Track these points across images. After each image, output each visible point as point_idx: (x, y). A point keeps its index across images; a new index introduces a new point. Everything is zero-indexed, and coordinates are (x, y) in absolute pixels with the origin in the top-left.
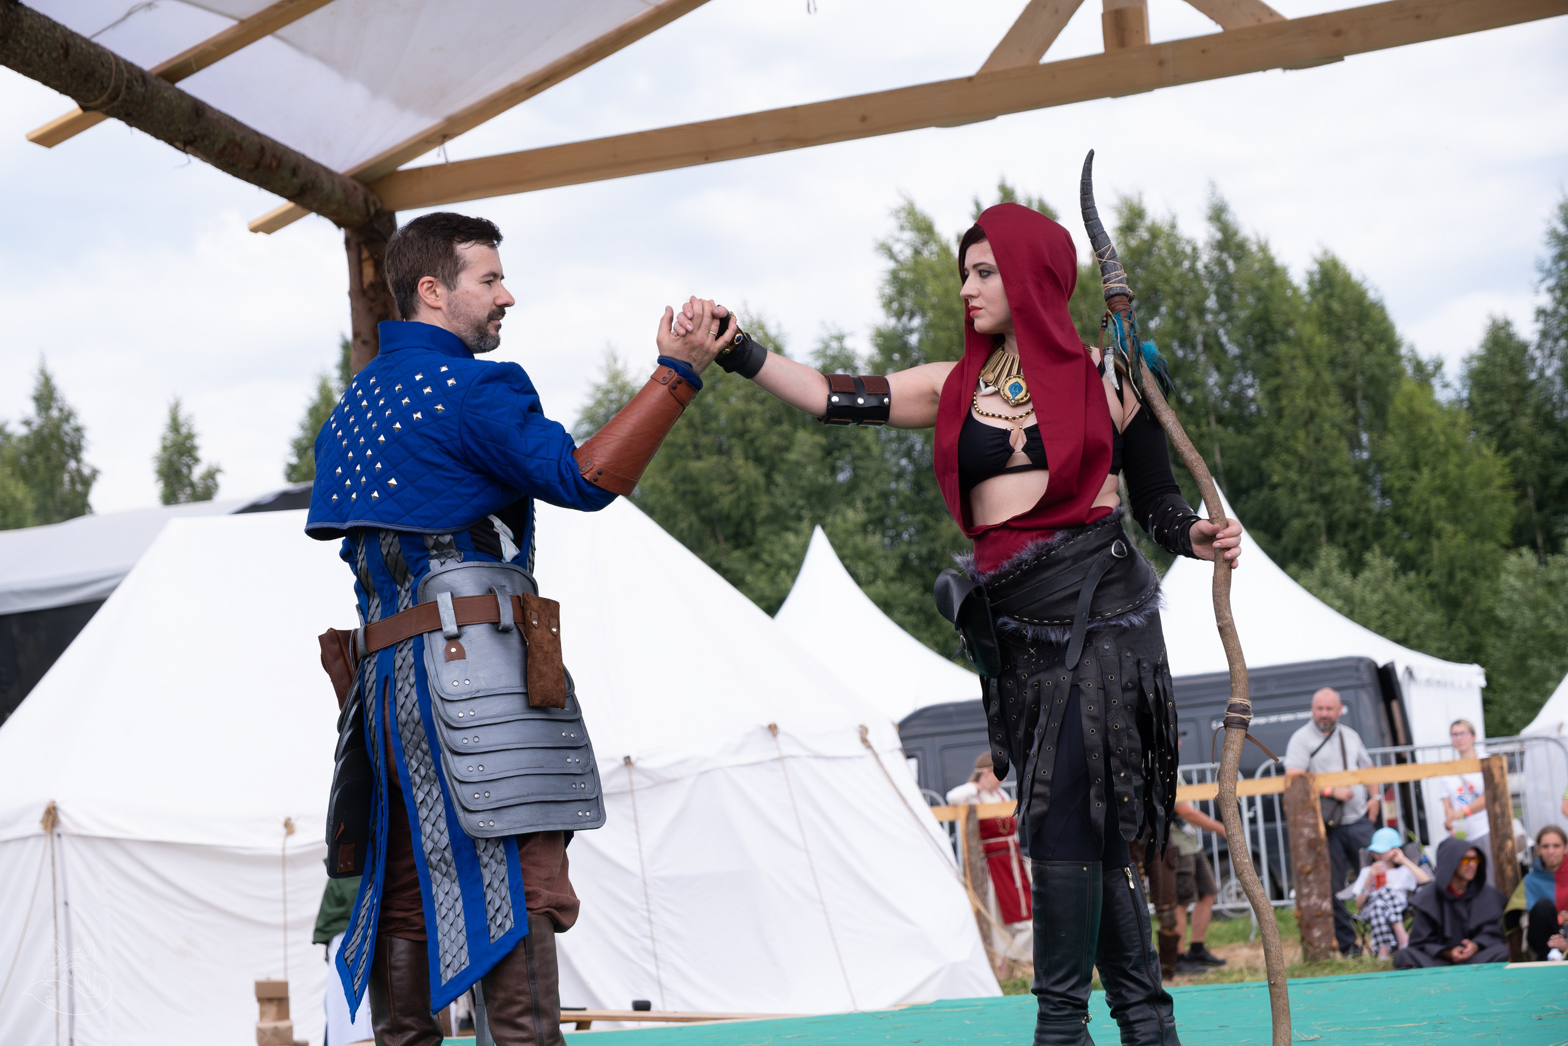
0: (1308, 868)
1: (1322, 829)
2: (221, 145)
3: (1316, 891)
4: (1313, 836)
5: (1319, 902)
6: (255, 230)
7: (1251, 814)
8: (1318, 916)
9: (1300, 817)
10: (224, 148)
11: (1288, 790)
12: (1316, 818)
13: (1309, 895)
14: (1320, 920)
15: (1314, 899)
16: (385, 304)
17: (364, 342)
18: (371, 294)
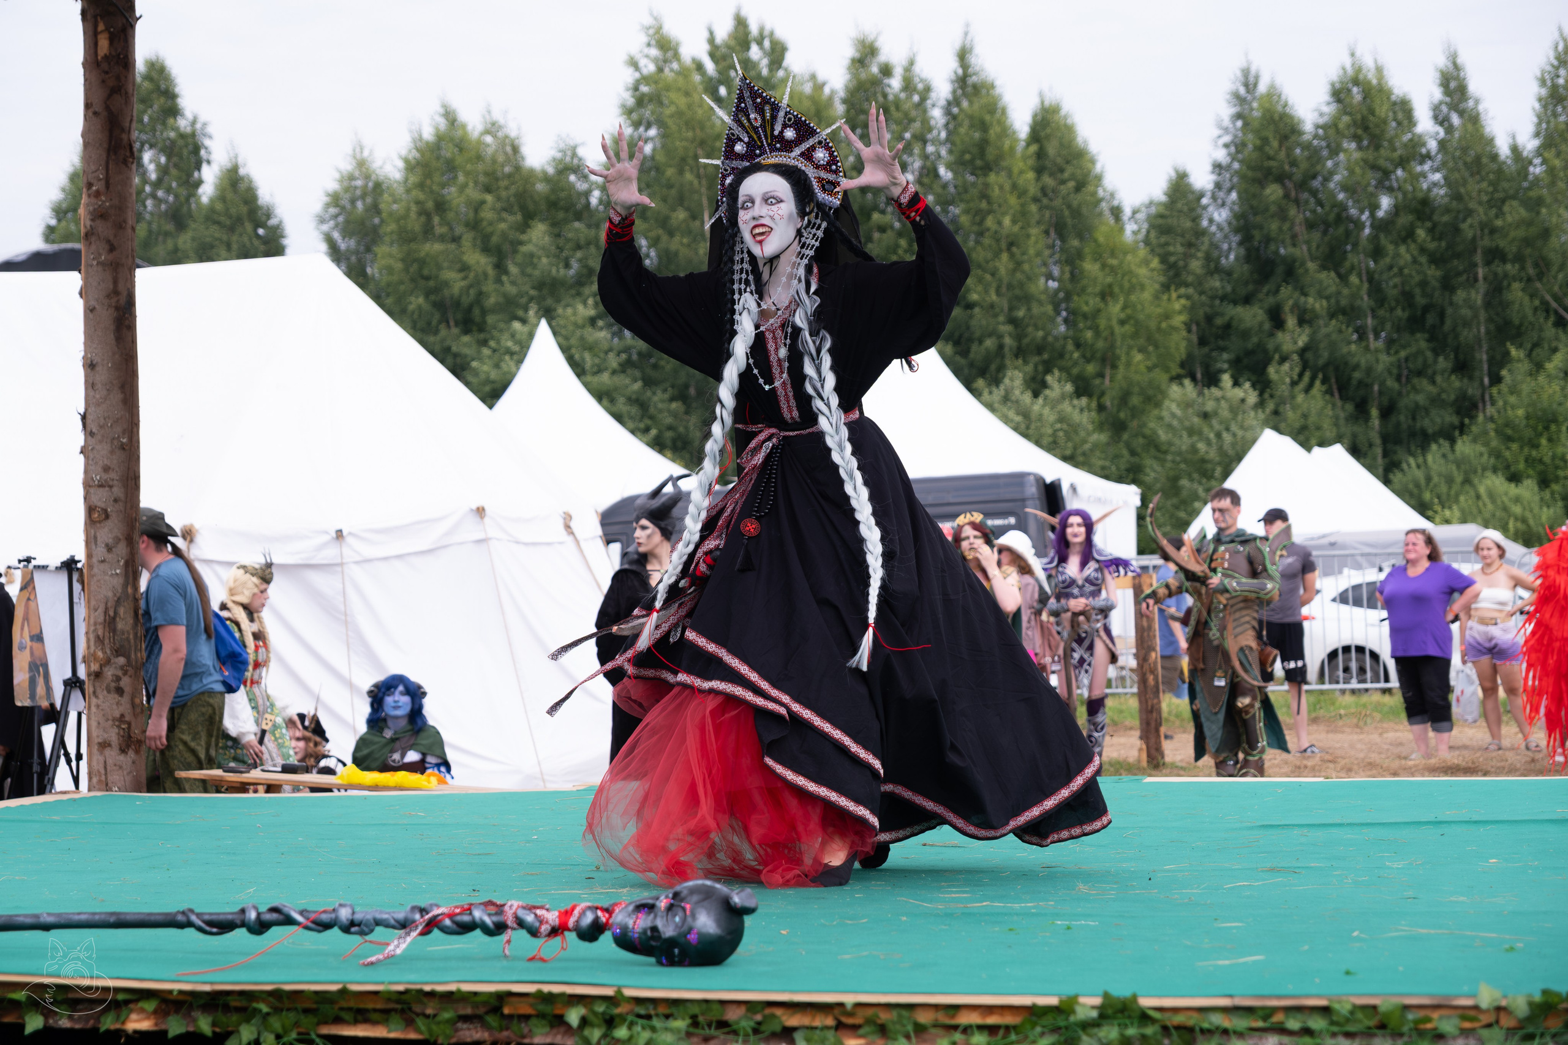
16: (118, 78)
17: (95, 113)
18: (105, 66)
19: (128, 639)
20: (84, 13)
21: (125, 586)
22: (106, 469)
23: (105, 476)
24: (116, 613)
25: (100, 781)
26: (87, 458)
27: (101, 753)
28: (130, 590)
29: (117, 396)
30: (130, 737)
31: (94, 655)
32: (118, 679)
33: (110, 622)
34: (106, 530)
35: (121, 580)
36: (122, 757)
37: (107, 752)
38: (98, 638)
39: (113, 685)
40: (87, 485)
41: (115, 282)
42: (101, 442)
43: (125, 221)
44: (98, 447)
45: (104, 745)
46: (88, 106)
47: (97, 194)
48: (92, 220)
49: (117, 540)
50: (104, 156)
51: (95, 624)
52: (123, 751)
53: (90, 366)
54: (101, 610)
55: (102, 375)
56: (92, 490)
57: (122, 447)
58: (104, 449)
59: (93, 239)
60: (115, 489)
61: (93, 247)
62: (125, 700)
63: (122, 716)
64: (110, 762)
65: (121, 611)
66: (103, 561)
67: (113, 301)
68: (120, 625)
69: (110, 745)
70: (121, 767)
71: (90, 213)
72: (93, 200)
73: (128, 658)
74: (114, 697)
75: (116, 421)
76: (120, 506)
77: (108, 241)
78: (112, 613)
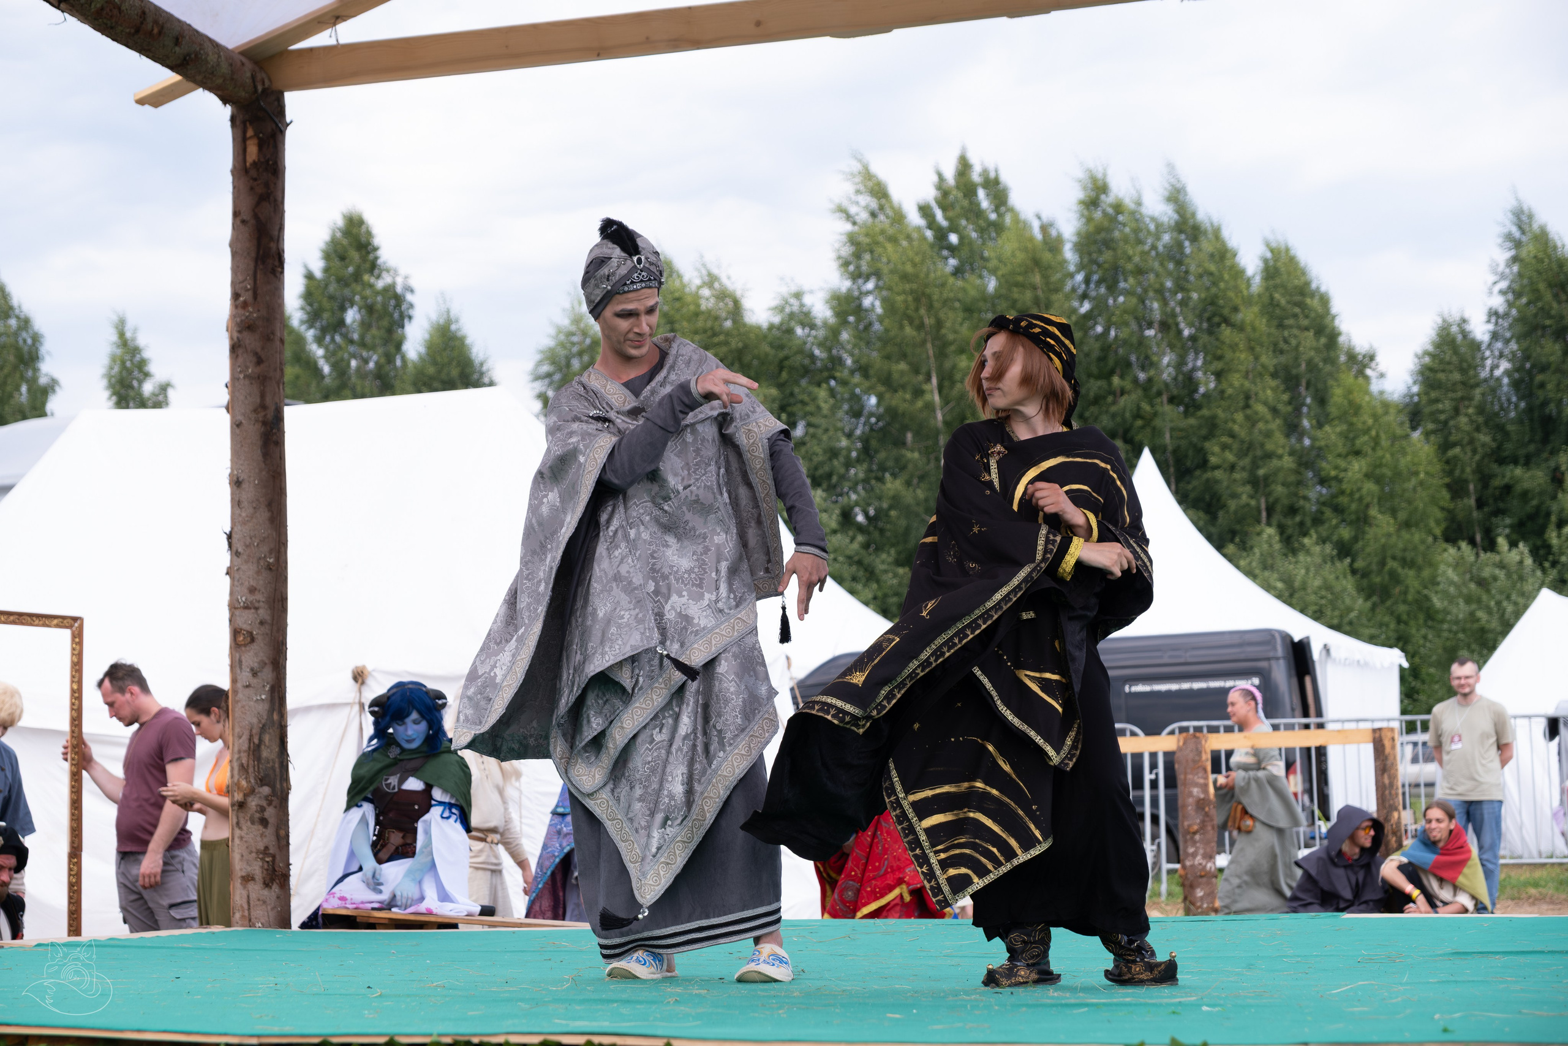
0: (1196, 827)
1: (1212, 790)
2: (99, 6)
3: (1201, 851)
4: (1202, 796)
5: (1204, 863)
6: (141, 102)
7: (1153, 777)
8: (1201, 877)
9: (1190, 776)
10: (102, 9)
11: (1180, 749)
12: (1206, 778)
13: (1194, 855)
14: (1204, 880)
15: (1199, 859)
16: (267, 185)
17: (243, 222)
18: (253, 173)
19: (273, 768)
20: (233, 119)
21: (271, 711)
22: (252, 590)
23: (251, 598)
24: (260, 740)
25: (243, 916)
26: (232, 579)
27: (245, 888)
28: (276, 717)
29: (264, 515)
30: (274, 870)
31: (238, 784)
32: (262, 809)
33: (255, 750)
34: (251, 653)
35: (266, 706)
36: (266, 892)
37: (251, 886)
38: (242, 766)
39: (257, 815)
40: (233, 607)
41: (263, 396)
42: (247, 562)
43: (273, 333)
44: (244, 567)
45: (247, 879)
46: (236, 214)
47: (245, 305)
48: (240, 332)
49: (263, 664)
50: (252, 265)
51: (239, 752)
52: (267, 885)
53: (236, 483)
54: (245, 737)
55: (249, 492)
56: (237, 612)
57: (269, 568)
58: (249, 570)
59: (240, 351)
60: (261, 611)
61: (240, 360)
62: (270, 831)
63: (266, 848)
64: (253, 896)
65: (267, 738)
66: (247, 686)
67: (261, 416)
68: (265, 754)
69: (253, 879)
70: (264, 902)
71: (238, 325)
72: (241, 311)
73: (272, 786)
74: (258, 828)
75: (263, 540)
76: (266, 629)
77: (256, 354)
78: (256, 741)
